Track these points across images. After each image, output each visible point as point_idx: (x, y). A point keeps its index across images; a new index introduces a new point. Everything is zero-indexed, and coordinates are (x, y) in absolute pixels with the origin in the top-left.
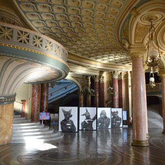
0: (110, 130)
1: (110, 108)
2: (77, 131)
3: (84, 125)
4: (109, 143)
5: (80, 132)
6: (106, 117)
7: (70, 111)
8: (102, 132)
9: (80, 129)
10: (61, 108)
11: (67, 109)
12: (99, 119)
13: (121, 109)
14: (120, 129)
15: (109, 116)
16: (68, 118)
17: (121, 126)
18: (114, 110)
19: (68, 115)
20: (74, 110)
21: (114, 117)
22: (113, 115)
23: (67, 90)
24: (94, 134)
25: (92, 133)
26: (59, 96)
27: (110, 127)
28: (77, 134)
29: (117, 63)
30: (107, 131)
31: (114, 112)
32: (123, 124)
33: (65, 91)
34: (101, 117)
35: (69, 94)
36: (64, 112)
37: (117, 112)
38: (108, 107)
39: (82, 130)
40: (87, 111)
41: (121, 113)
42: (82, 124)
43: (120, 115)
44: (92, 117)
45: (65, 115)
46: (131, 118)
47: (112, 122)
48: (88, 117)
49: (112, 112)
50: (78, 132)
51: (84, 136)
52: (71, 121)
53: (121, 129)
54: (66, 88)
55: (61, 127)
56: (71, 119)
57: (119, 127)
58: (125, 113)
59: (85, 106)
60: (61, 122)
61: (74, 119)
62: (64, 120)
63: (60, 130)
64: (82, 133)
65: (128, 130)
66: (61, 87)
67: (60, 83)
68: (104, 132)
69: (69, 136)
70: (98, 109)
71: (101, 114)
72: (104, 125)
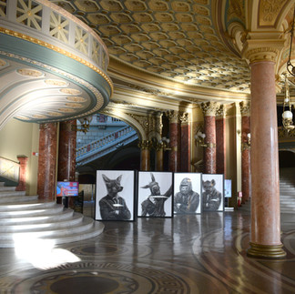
0: (199, 217)
1: (199, 175)
2: (132, 219)
3: (148, 207)
5: (139, 220)
6: (191, 192)
7: (119, 179)
8: (183, 221)
9: (140, 214)
10: (100, 174)
11: (112, 175)
12: (178, 195)
13: (221, 176)
14: (218, 216)
15: (197, 188)
16: (115, 194)
17: (221, 208)
18: (207, 177)
19: (114, 187)
20: (126, 177)
21: (207, 192)
22: (205, 187)
23: (118, 140)
25: (162, 223)
27: (199, 210)
28: (132, 225)
29: (214, 84)
31: (208, 182)
32: (225, 206)
34: (181, 192)
35: (122, 147)
36: (106, 180)
37: (213, 182)
38: (195, 172)
39: (143, 217)
40: (153, 180)
41: (221, 184)
42: (143, 205)
43: (218, 188)
44: (163, 191)
45: (108, 187)
46: (241, 194)
47: (204, 201)
49: (202, 182)
50: (135, 221)
51: (146, 228)
53: (221, 214)
54: (116, 136)
55: (101, 211)
57: (216, 211)
58: (228, 184)
60: (100, 202)
61: (127, 195)
62: (107, 198)
63: (98, 217)
64: (143, 223)
65: (234, 216)
66: (106, 134)
67: (106, 127)
68: (188, 221)
69: (117, 230)
70: (175, 174)
71: (182, 186)
72: (188, 207)
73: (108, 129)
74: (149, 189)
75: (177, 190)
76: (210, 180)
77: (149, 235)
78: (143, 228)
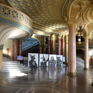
0: (56, 67)
3: (42, 64)
4: (55, 73)
5: (40, 67)
6: (54, 60)
8: (52, 68)
9: (40, 65)
10: (29, 54)
11: (33, 54)
13: (62, 56)
14: (61, 67)
15: (55, 59)
16: (33, 60)
17: (62, 65)
18: (58, 56)
19: (33, 58)
20: (36, 55)
21: (58, 60)
23: (32, 44)
24: (47, 68)
25: (46, 68)
26: (28, 47)
27: (56, 65)
28: (38, 68)
30: (54, 68)
32: (63, 64)
33: (31, 45)
34: (51, 60)
35: (34, 46)
36: (31, 56)
37: (60, 57)
38: (55, 54)
39: (41, 66)
40: (43, 56)
42: (41, 63)
43: (61, 59)
44: (46, 59)
45: (31, 58)
46: (67, 61)
47: (57, 63)
48: (44, 60)
49: (57, 57)
51: (42, 69)
52: (35, 61)
53: (62, 66)
54: (32, 43)
56: (35, 60)
58: (64, 58)
59: (43, 53)
60: (29, 62)
61: (36, 60)
63: (29, 66)
65: (66, 67)
66: (29, 42)
67: (29, 40)
68: (53, 68)
70: (50, 55)
71: (51, 58)
72: (53, 64)
73: (29, 41)
74: (42, 59)
75: (50, 59)
76: (59, 57)
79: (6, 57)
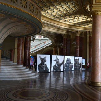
0: (73, 72)
1: (73, 57)
2: (49, 72)
3: (55, 68)
4: (72, 80)
6: (70, 63)
7: (45, 58)
8: (68, 73)
10: (38, 56)
13: (81, 58)
17: (81, 69)
18: (76, 58)
19: (43, 60)
20: (48, 57)
21: (76, 63)
22: (75, 61)
24: (62, 74)
25: (60, 74)
27: (73, 69)
28: (49, 74)
31: (76, 59)
32: (82, 68)
33: (44, 45)
34: (67, 63)
36: (41, 58)
37: (78, 59)
39: (53, 71)
40: (57, 58)
42: (53, 67)
43: (80, 61)
44: (60, 62)
46: (88, 64)
50: (50, 72)
53: (81, 71)
54: (45, 43)
56: (45, 63)
58: (84, 60)
61: (48, 63)
62: (41, 64)
63: (38, 70)
64: (53, 73)
65: (86, 71)
66: (41, 42)
67: (41, 40)
69: (44, 75)
70: (65, 56)
71: (67, 61)
74: (55, 61)
75: (65, 62)
77: (55, 77)
78: (53, 75)
79: (9, 60)
